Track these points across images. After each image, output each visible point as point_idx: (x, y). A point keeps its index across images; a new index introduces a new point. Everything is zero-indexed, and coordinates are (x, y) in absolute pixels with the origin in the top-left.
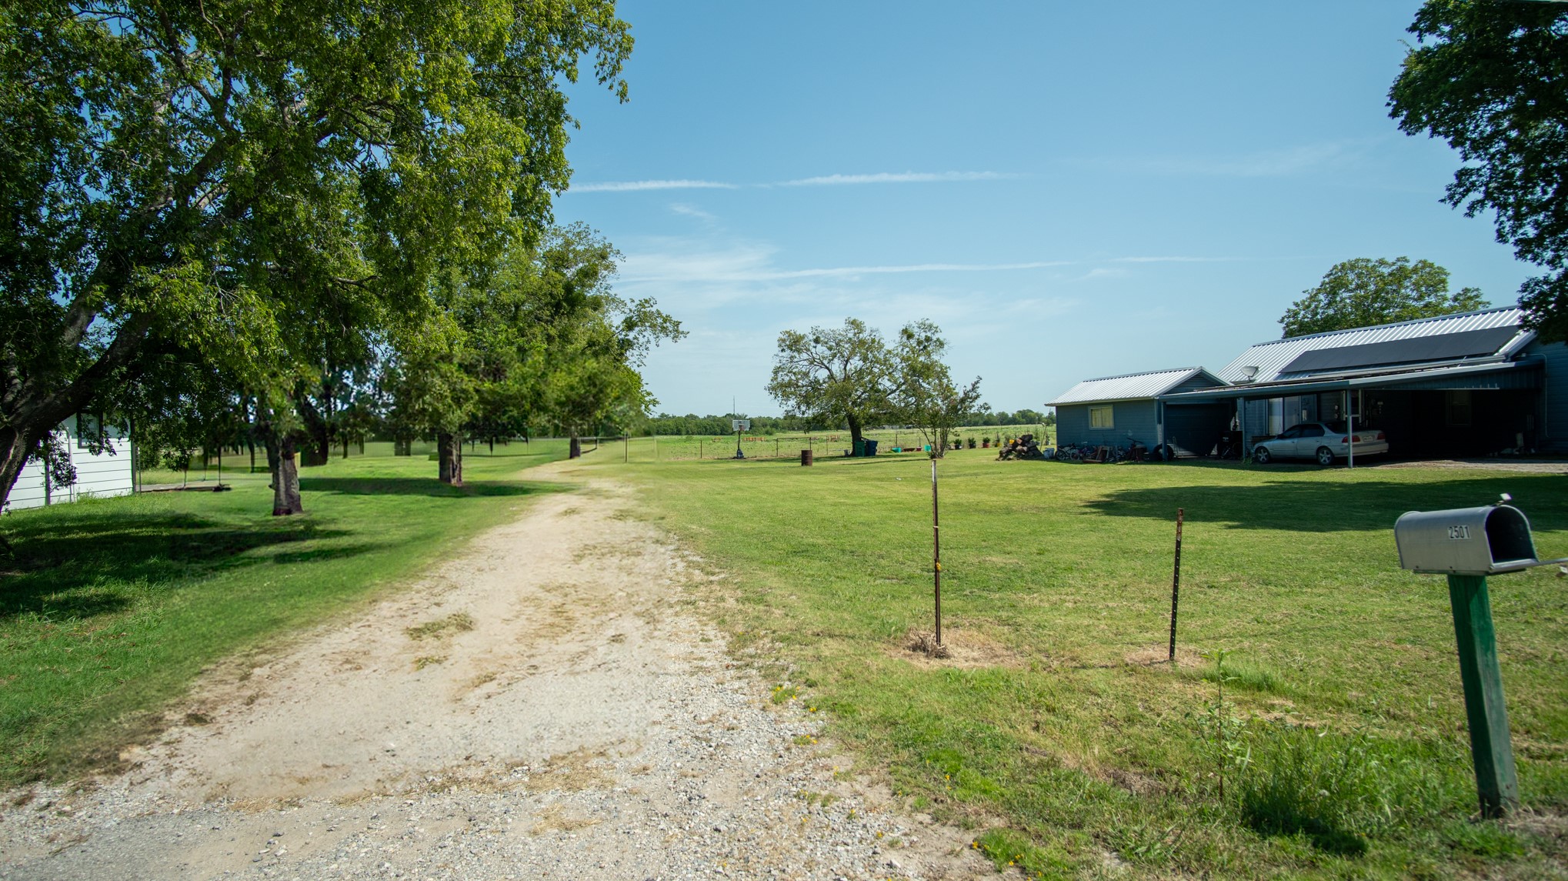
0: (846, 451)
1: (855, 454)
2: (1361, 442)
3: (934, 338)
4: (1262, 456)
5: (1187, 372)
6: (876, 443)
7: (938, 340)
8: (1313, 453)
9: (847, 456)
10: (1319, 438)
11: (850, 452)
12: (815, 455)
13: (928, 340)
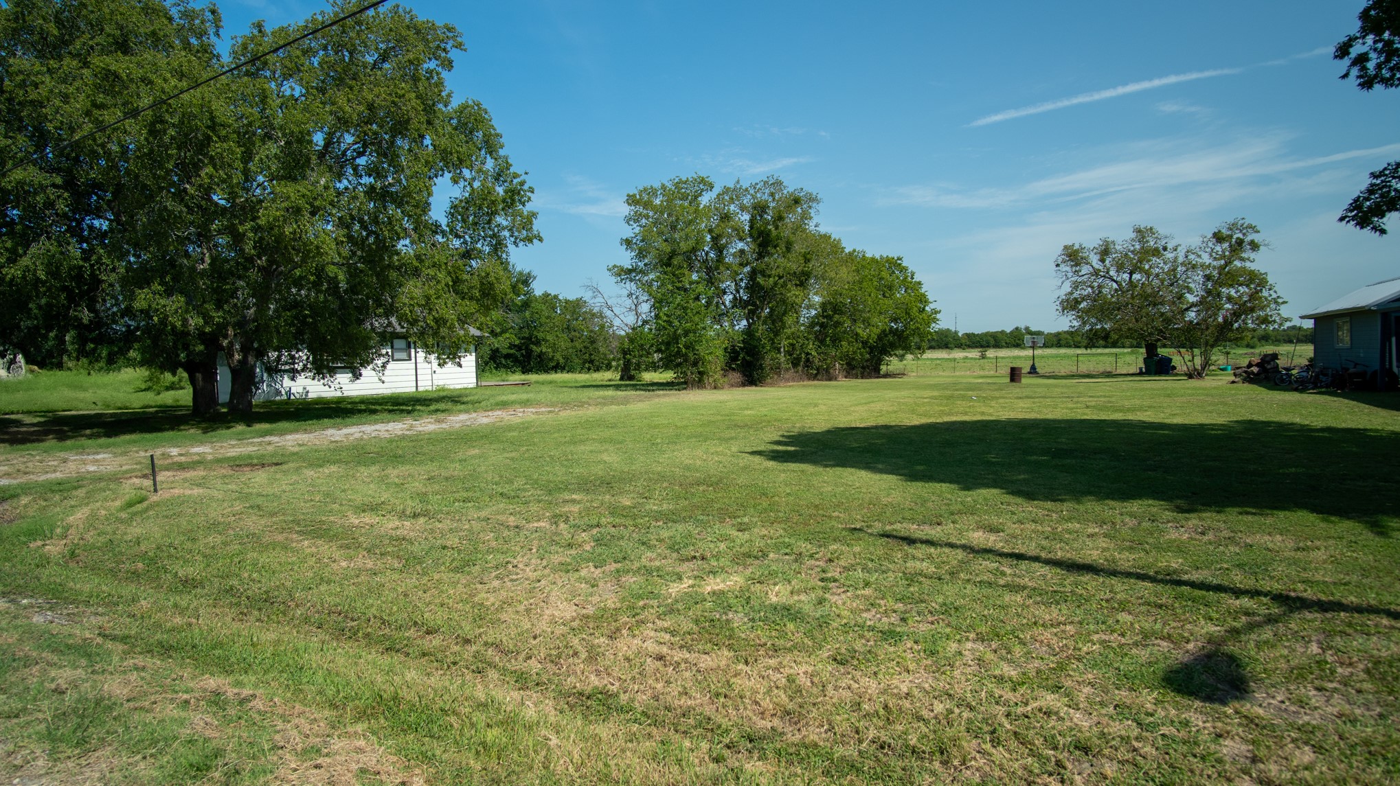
1: (1148, 372)
6: (1171, 362)
7: (1252, 241)
9: (1141, 374)
11: (1143, 370)
13: (1240, 242)
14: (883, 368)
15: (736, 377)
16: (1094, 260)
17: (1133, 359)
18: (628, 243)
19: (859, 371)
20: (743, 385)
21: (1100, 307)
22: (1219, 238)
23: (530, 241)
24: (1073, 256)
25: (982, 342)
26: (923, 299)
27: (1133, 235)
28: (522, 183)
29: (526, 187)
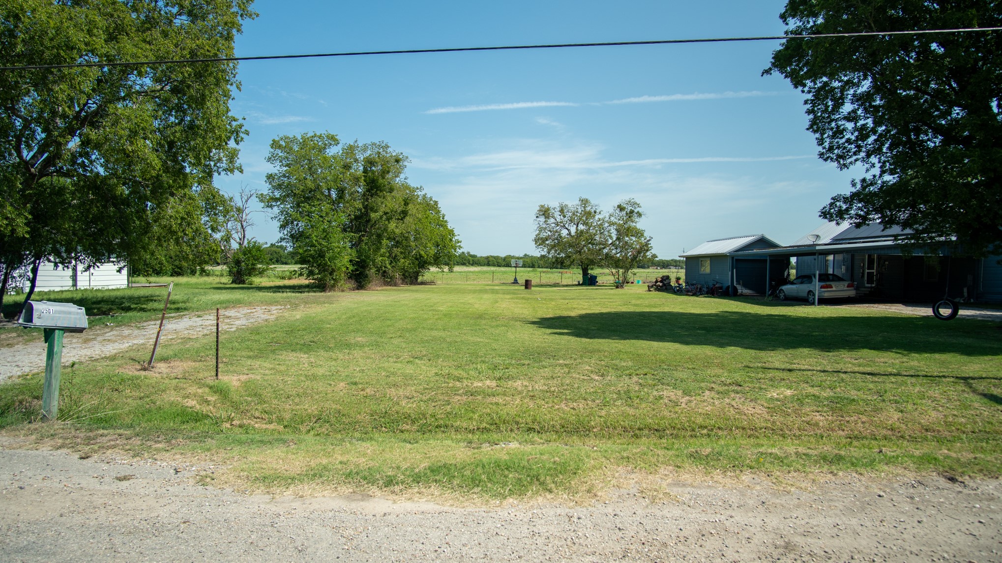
0: (579, 282)
1: (584, 284)
2: (834, 289)
3: (636, 211)
4: (782, 295)
5: (752, 238)
6: (596, 277)
7: (638, 212)
8: (805, 294)
9: (579, 285)
10: (809, 285)
11: (581, 282)
12: (533, 283)
13: (632, 212)
14: (420, 279)
15: (352, 284)
16: (557, 215)
17: (575, 275)
18: (270, 177)
19: (408, 280)
20: (358, 289)
21: (558, 243)
22: (621, 208)
23: (232, 171)
24: (545, 212)
25: (489, 261)
26: (451, 233)
27: (579, 203)
28: (241, 126)
29: (243, 129)
